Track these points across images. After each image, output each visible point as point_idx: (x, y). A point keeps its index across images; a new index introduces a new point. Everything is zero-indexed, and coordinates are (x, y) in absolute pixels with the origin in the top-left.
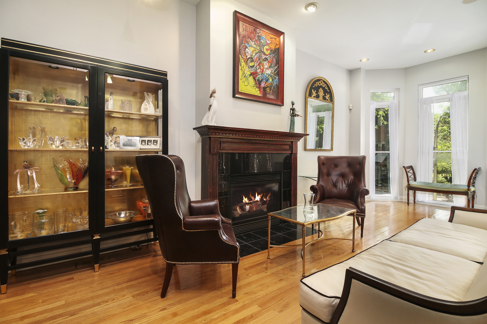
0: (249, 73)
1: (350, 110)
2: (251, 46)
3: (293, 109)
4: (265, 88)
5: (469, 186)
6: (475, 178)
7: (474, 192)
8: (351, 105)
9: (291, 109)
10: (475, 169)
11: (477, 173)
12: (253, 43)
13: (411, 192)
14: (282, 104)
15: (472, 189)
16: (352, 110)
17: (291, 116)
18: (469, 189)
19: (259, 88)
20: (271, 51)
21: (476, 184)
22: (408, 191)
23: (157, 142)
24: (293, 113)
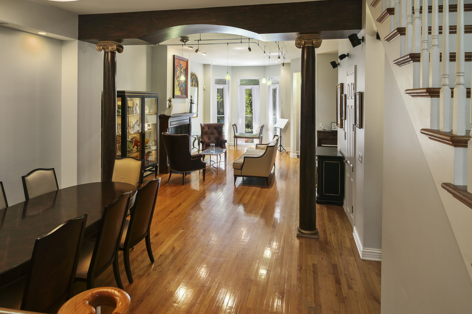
0: (178, 84)
1: (204, 89)
2: (178, 70)
3: (191, 100)
4: (182, 90)
5: (260, 134)
6: (262, 130)
7: (262, 137)
8: (205, 87)
9: (190, 100)
10: (262, 126)
11: (263, 128)
12: (179, 69)
13: (236, 139)
14: (187, 97)
15: (261, 135)
16: (205, 90)
17: (191, 104)
18: (260, 136)
19: (180, 91)
20: (184, 70)
21: (263, 133)
22: (235, 139)
23: (150, 125)
24: (191, 102)
